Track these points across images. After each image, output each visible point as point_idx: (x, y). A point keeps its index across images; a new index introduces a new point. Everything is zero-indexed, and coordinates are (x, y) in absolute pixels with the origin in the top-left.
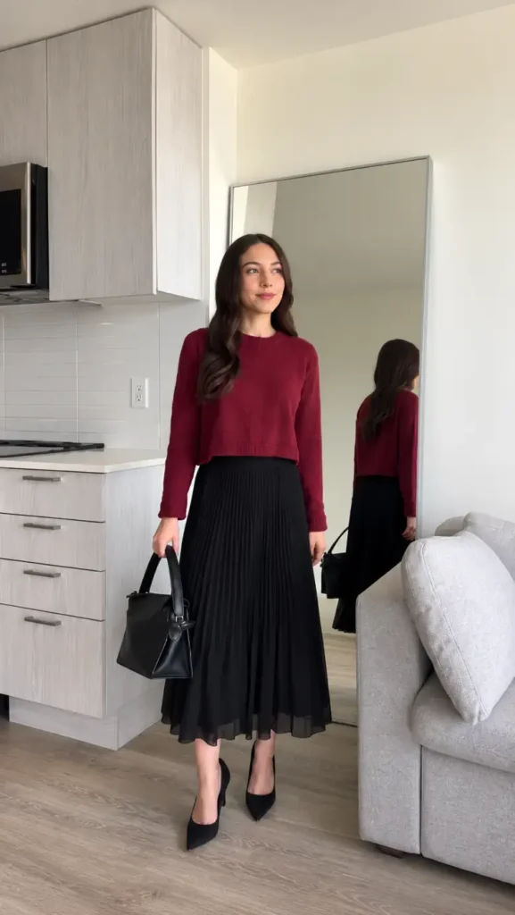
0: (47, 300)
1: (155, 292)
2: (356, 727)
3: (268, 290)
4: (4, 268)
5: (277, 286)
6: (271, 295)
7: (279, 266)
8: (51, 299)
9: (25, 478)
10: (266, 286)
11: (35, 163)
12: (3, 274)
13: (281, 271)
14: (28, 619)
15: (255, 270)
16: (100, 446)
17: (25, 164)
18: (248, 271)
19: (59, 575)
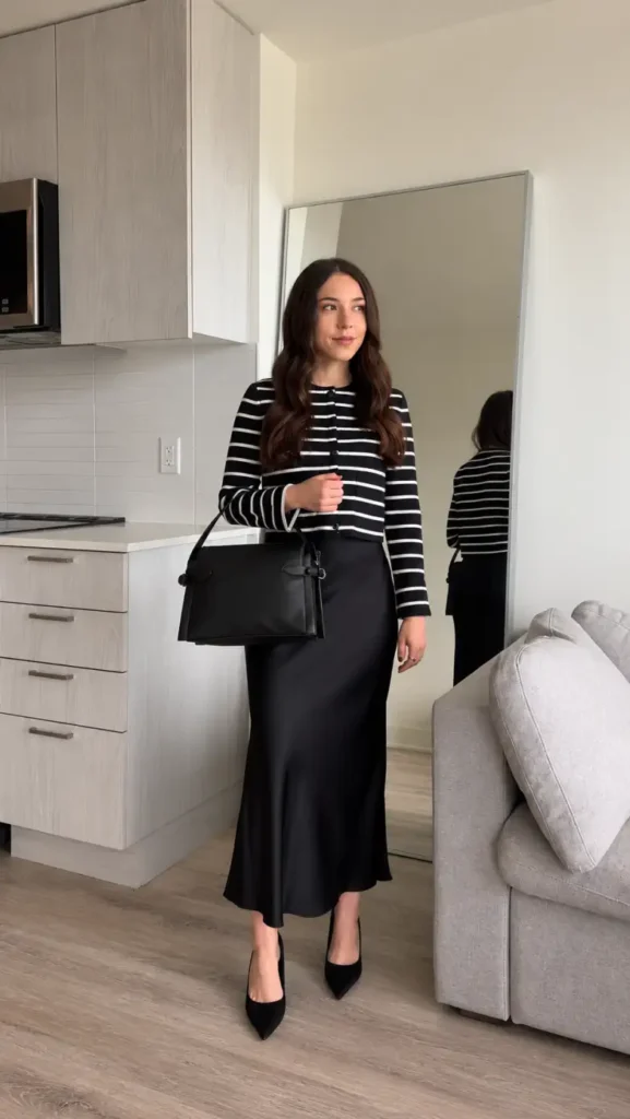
0: (58, 344)
1: (190, 336)
2: (431, 862)
3: (346, 333)
4: (6, 306)
5: (357, 327)
6: (351, 339)
7: (362, 302)
8: (64, 342)
9: (30, 558)
10: (344, 327)
11: (43, 178)
12: (4, 313)
13: (364, 309)
14: (33, 731)
15: (334, 308)
16: (121, 521)
17: (30, 181)
18: (324, 307)
19: (71, 677)
